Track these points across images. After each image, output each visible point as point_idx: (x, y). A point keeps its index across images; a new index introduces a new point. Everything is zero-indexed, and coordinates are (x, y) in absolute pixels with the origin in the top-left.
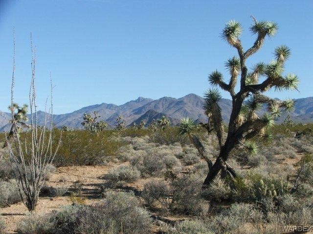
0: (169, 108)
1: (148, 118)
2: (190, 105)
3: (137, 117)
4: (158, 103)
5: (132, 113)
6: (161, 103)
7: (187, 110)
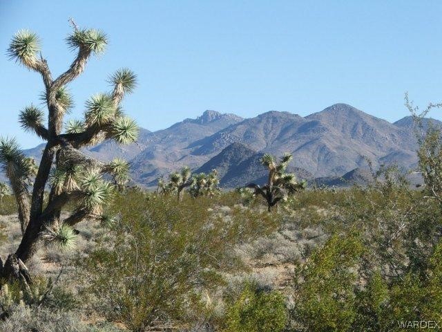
0: (281, 139)
1: (227, 165)
2: (336, 132)
3: (201, 160)
4: (255, 128)
5: (187, 152)
6: (261, 126)
7: (329, 145)
